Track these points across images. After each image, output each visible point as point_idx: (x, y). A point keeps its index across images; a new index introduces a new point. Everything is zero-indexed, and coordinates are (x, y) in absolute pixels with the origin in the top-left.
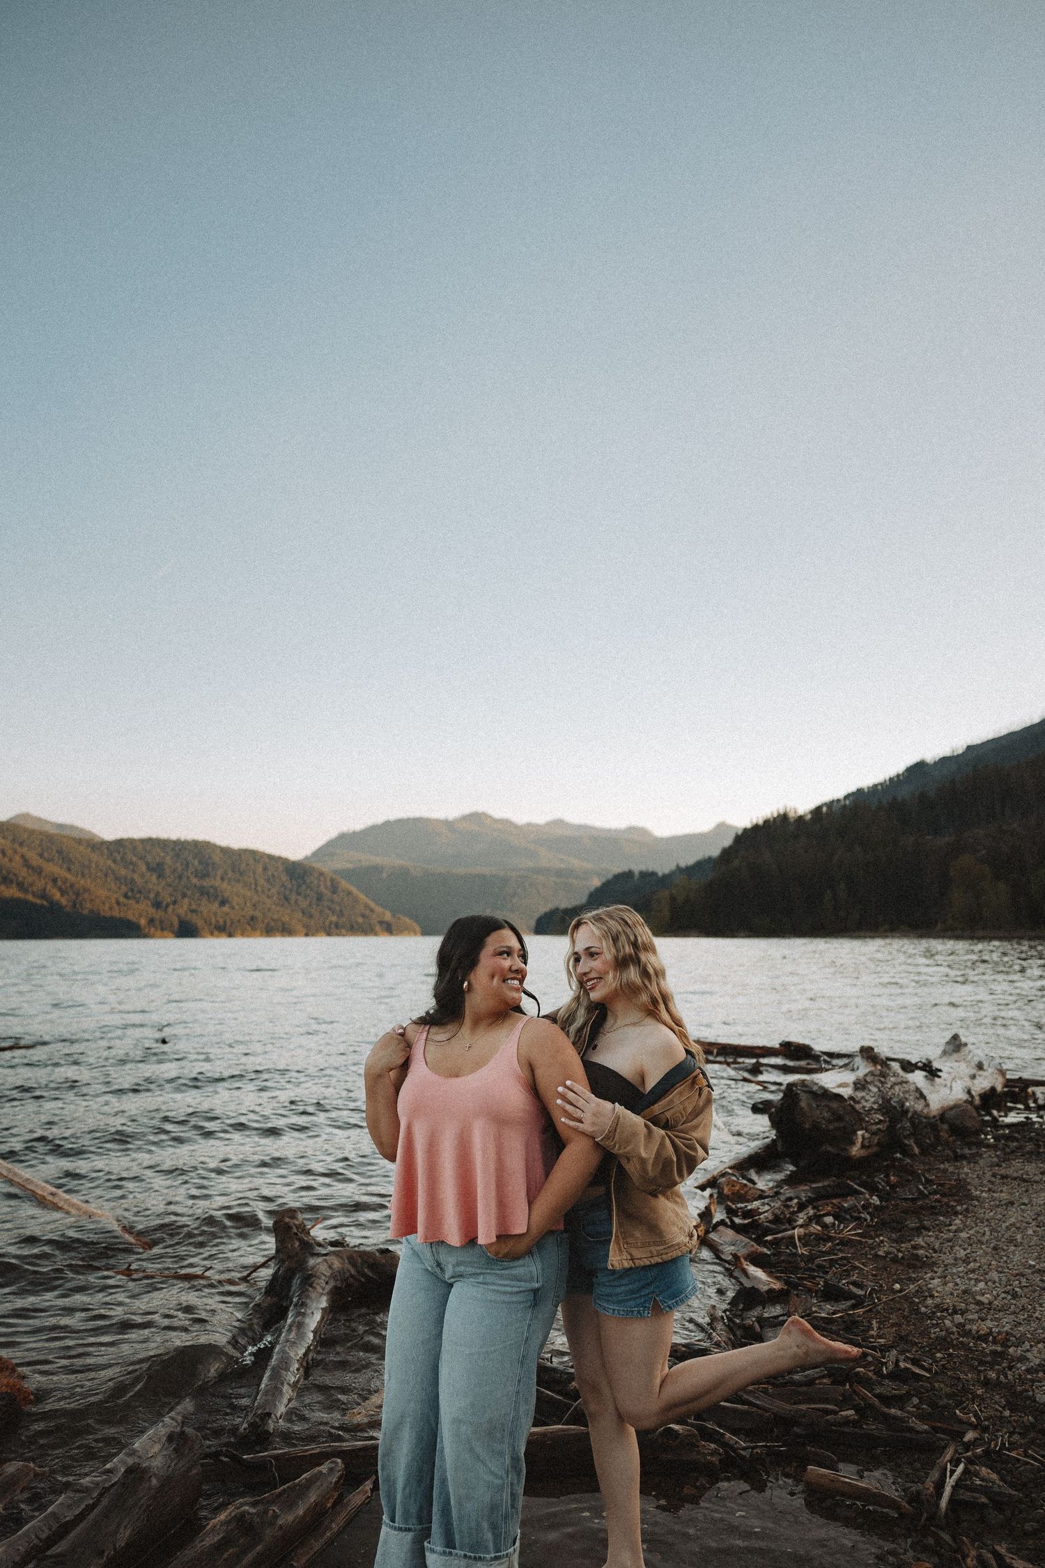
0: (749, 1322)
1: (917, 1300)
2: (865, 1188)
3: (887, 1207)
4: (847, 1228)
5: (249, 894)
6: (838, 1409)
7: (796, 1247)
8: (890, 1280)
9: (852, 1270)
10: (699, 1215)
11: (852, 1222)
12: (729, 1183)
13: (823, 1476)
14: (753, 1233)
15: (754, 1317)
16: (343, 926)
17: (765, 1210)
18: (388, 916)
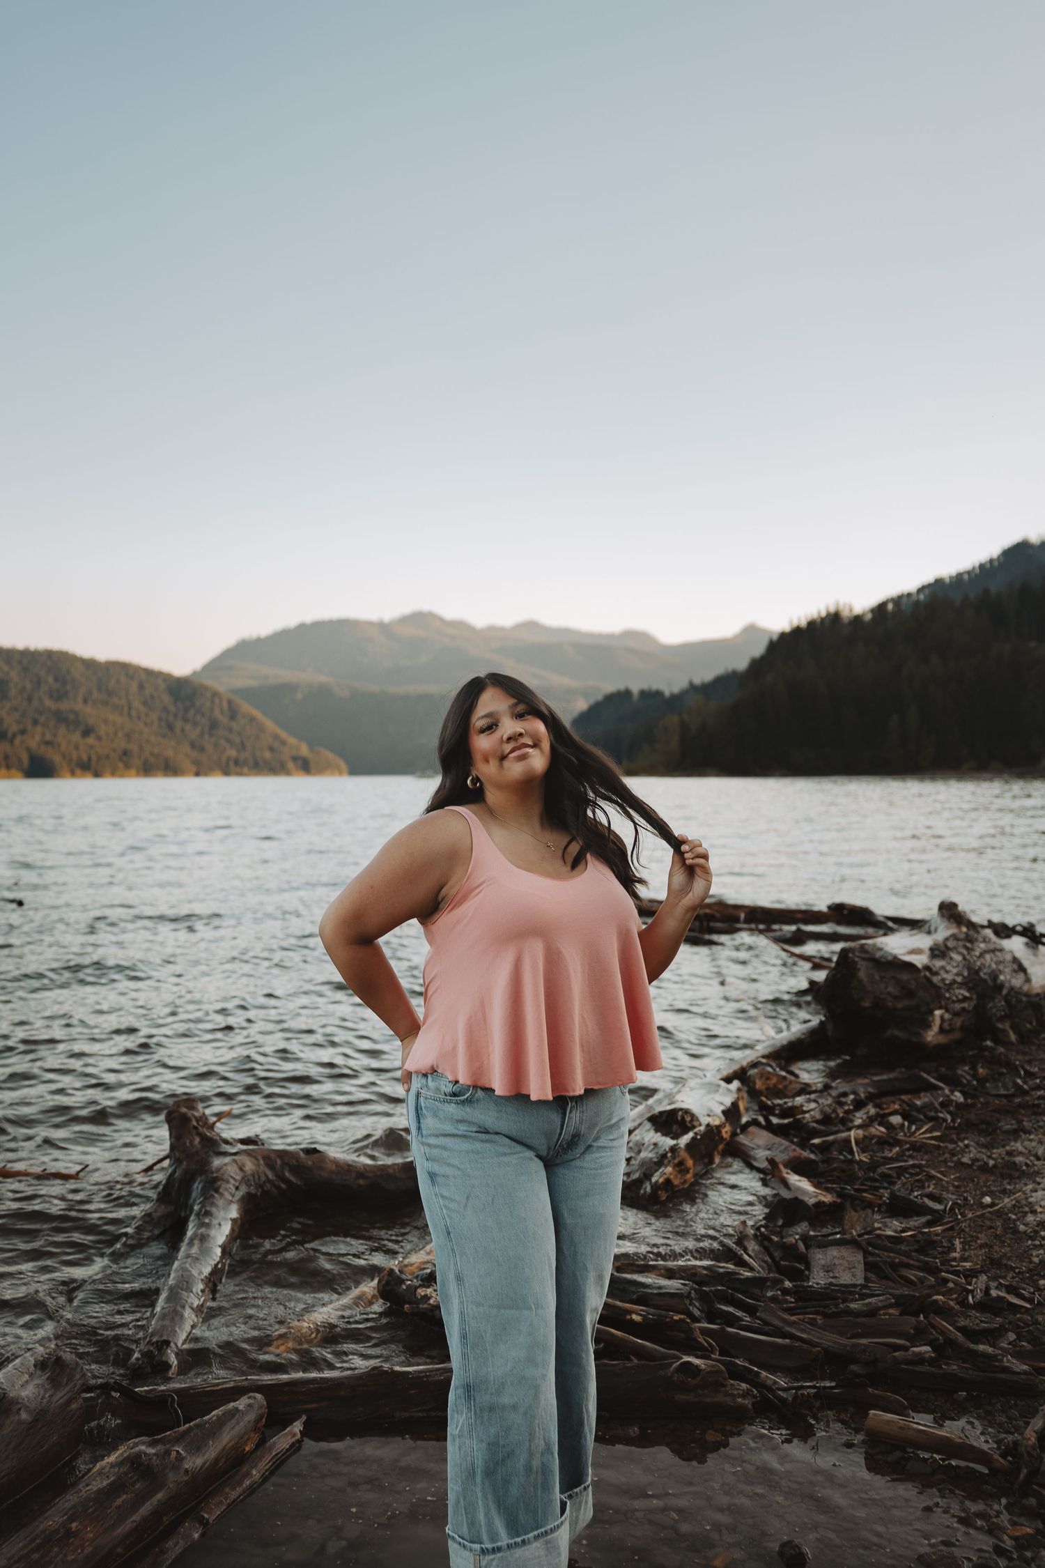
0: (791, 1240)
1: (1014, 1217)
2: (945, 1084)
3: (973, 1105)
4: (919, 1129)
5: (119, 720)
6: (908, 1344)
7: (851, 1152)
8: (978, 1192)
9: (927, 1180)
10: (724, 1112)
11: (926, 1123)
12: (766, 1076)
13: (889, 1422)
14: (796, 1137)
15: (797, 1234)
16: (245, 763)
17: (811, 1108)
18: (304, 750)
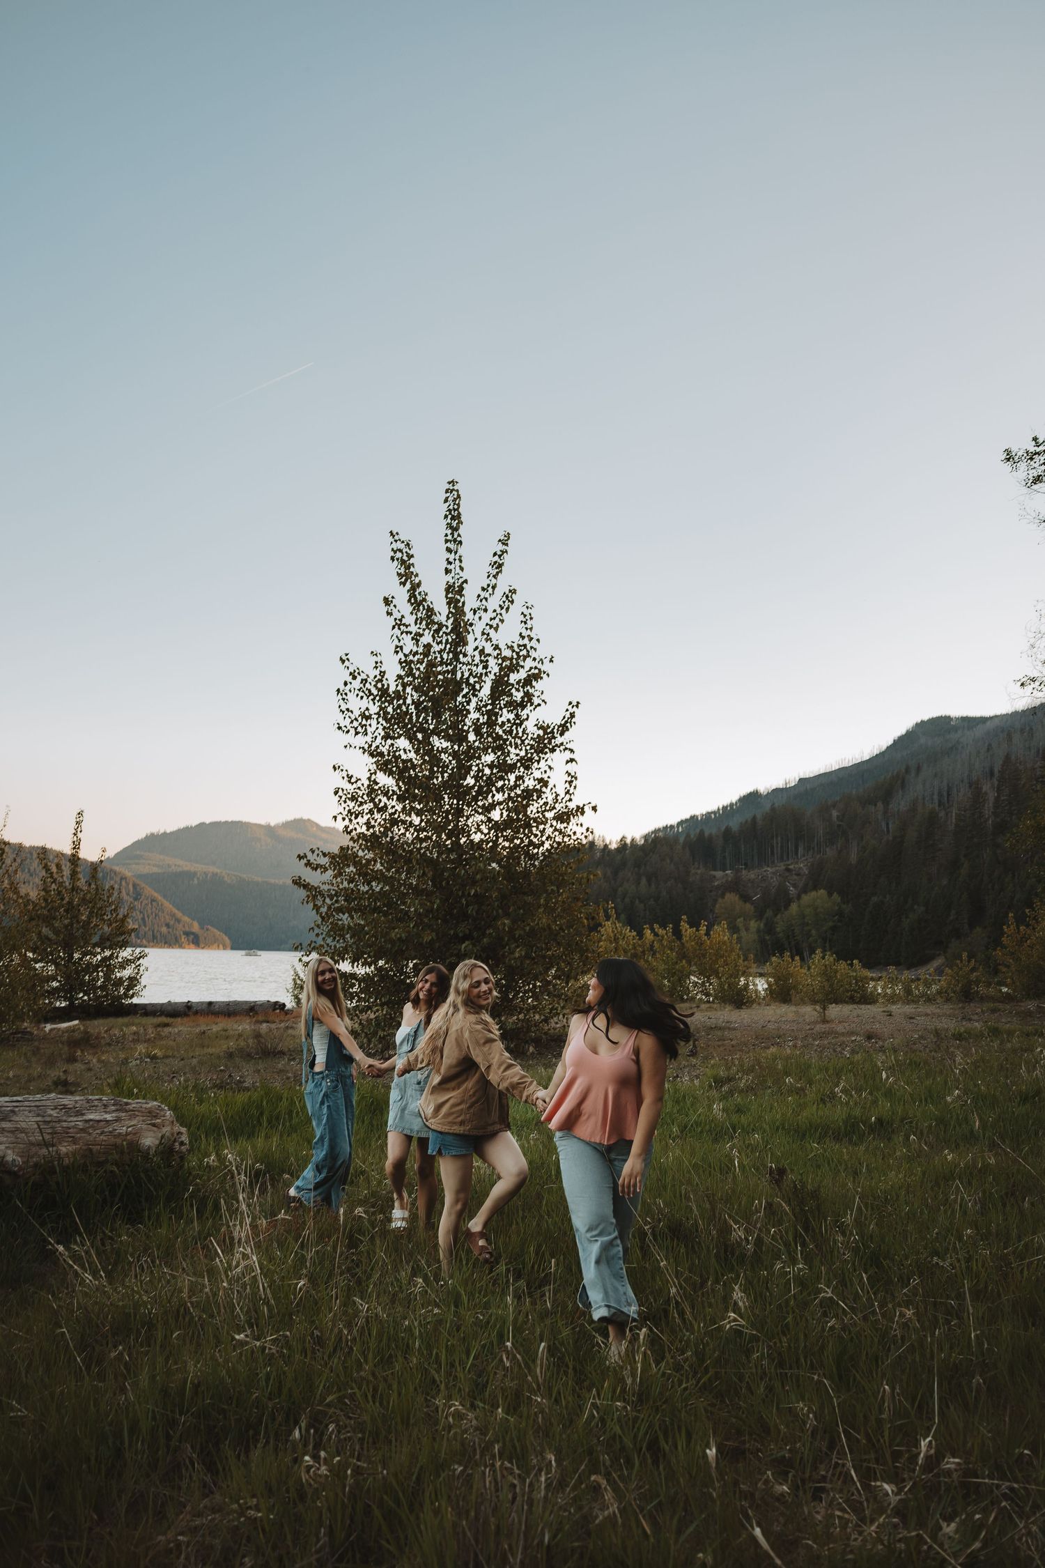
18: (196, 927)
